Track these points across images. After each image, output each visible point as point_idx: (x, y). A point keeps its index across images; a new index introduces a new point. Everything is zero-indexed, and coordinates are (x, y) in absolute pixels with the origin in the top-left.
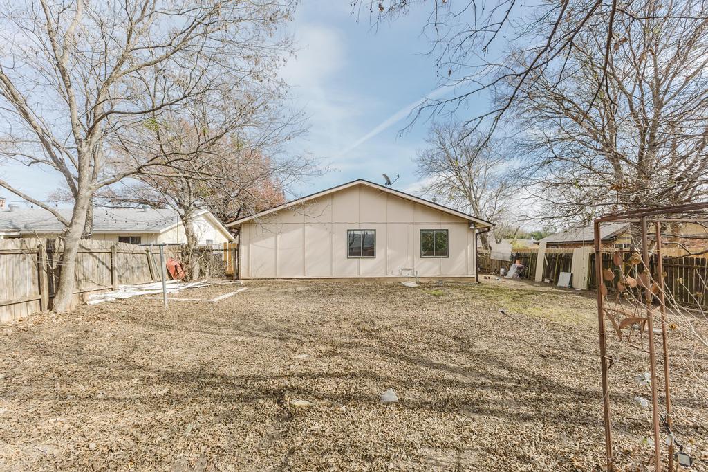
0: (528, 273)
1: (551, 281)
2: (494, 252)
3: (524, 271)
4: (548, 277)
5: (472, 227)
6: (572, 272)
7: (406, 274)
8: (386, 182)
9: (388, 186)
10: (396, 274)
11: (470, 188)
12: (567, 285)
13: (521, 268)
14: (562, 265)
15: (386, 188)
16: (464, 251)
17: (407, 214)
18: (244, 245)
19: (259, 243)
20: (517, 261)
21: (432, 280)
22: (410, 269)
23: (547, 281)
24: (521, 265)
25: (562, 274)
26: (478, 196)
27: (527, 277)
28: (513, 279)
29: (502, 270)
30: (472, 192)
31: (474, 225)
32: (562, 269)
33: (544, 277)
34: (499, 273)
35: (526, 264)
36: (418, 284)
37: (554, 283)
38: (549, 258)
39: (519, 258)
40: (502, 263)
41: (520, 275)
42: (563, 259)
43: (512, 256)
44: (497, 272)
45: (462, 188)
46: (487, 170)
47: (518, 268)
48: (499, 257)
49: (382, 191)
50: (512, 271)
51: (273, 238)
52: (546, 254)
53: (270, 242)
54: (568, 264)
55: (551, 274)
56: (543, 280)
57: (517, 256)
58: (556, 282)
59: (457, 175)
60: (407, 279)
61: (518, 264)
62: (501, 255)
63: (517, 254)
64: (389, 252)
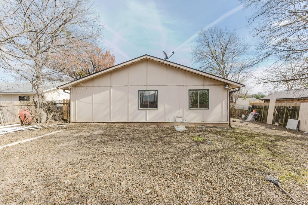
0: (261, 118)
1: (280, 125)
2: (237, 105)
3: (259, 117)
4: (277, 122)
5: (227, 88)
6: (299, 119)
7: (178, 120)
8: (165, 57)
9: (167, 60)
10: (172, 120)
11: (223, 68)
12: (295, 128)
13: (257, 115)
14: (289, 114)
15: (165, 60)
16: (220, 105)
17: (180, 78)
18: (73, 101)
19: (82, 100)
20: (254, 111)
21: (197, 125)
22: (181, 117)
23: (276, 124)
24: (256, 113)
25: (290, 121)
26: (227, 73)
27: (260, 121)
28: (251, 122)
29: (243, 116)
30: (224, 71)
31: (228, 86)
32: (289, 117)
33: (274, 122)
34: (241, 117)
35: (260, 112)
36: (186, 128)
37: (283, 126)
38: (278, 109)
39: (254, 109)
40: (243, 111)
41: (255, 119)
42: (290, 110)
43: (250, 108)
44: (240, 117)
45: (218, 68)
46: (233, 58)
47: (255, 115)
48: (241, 108)
49: (161, 63)
50: (250, 117)
51: (91, 97)
52: (275, 107)
53: (88, 99)
54: (295, 113)
55: (280, 120)
56: (273, 123)
57: (253, 108)
58: (285, 125)
59: (216, 61)
60: (179, 124)
61: (254, 112)
62: (242, 107)
63: (253, 106)
64: (166, 106)
